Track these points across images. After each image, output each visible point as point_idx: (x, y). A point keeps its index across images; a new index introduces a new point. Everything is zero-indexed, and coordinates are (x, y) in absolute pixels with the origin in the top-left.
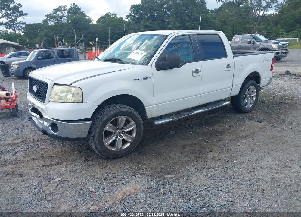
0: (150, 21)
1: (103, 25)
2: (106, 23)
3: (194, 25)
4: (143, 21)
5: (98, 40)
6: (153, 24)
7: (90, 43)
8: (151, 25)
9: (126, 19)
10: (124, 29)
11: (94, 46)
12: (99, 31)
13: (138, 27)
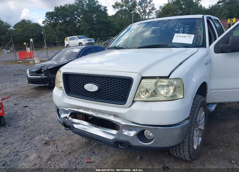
0: (64, 25)
1: (21, 29)
2: (24, 28)
3: (101, 27)
4: (58, 25)
5: (32, 41)
6: (67, 27)
7: (25, 44)
8: (66, 28)
9: (43, 24)
10: (42, 32)
11: (29, 46)
12: (18, 35)
13: (55, 30)
